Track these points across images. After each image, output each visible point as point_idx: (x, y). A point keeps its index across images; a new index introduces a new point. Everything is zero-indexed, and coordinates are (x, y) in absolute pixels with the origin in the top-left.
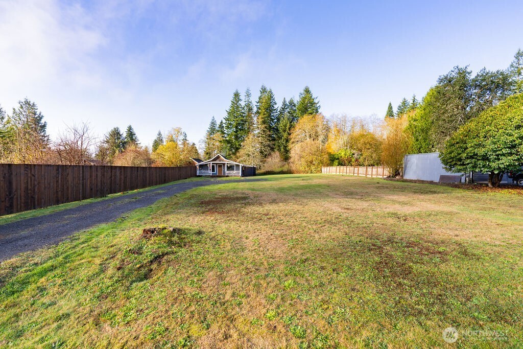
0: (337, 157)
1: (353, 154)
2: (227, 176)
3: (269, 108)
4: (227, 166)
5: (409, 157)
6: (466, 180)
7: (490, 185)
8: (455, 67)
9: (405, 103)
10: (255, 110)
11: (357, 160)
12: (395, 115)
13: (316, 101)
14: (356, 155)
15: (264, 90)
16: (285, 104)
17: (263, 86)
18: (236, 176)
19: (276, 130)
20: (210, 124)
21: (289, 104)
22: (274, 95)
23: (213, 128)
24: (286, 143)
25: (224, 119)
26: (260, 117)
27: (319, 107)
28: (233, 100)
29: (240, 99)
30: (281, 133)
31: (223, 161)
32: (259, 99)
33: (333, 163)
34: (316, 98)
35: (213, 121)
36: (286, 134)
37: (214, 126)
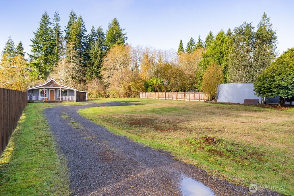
0: (150, 84)
1: (163, 82)
2: (62, 102)
3: (80, 35)
5: (221, 85)
6: (262, 102)
7: (279, 105)
8: (245, 23)
9: (192, 41)
10: (64, 34)
11: (165, 87)
12: (185, 50)
13: (123, 33)
15: (73, 16)
16: (93, 32)
17: (72, 12)
18: (71, 101)
19: (87, 56)
20: (6, 44)
21: (98, 32)
22: (84, 22)
23: (10, 49)
24: (97, 69)
25: (32, 41)
26: (71, 43)
27: (126, 39)
28: (41, 23)
29: (49, 22)
30: (92, 60)
31: (57, 87)
32: (69, 24)
33: (147, 89)
34: (124, 30)
35: (9, 41)
36: (98, 61)
37: (11, 47)
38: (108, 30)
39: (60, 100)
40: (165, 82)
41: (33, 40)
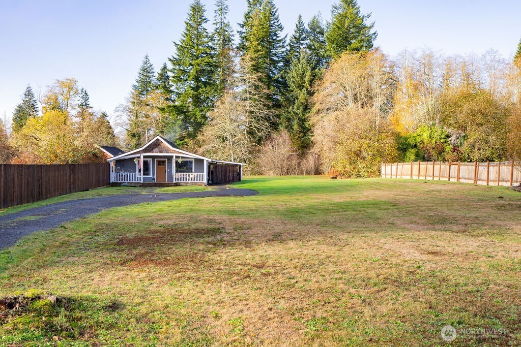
0: (412, 143)
1: (448, 136)
2: (177, 185)
3: (268, 38)
4: (177, 162)
10: (237, 41)
11: (455, 149)
13: (367, 23)
14: (453, 138)
16: (300, 29)
18: (196, 184)
19: (283, 85)
20: (139, 71)
21: (311, 28)
22: (277, 10)
23: (146, 81)
24: (303, 112)
25: (170, 60)
26: (248, 57)
27: (374, 36)
28: (188, 21)
29: (203, 18)
30: (292, 91)
31: (168, 152)
32: (246, 18)
33: (405, 155)
34: (369, 16)
35: (145, 65)
36: (304, 93)
37: (148, 77)
38: (330, 22)
39: (174, 182)
40: (454, 136)
41: (172, 59)
